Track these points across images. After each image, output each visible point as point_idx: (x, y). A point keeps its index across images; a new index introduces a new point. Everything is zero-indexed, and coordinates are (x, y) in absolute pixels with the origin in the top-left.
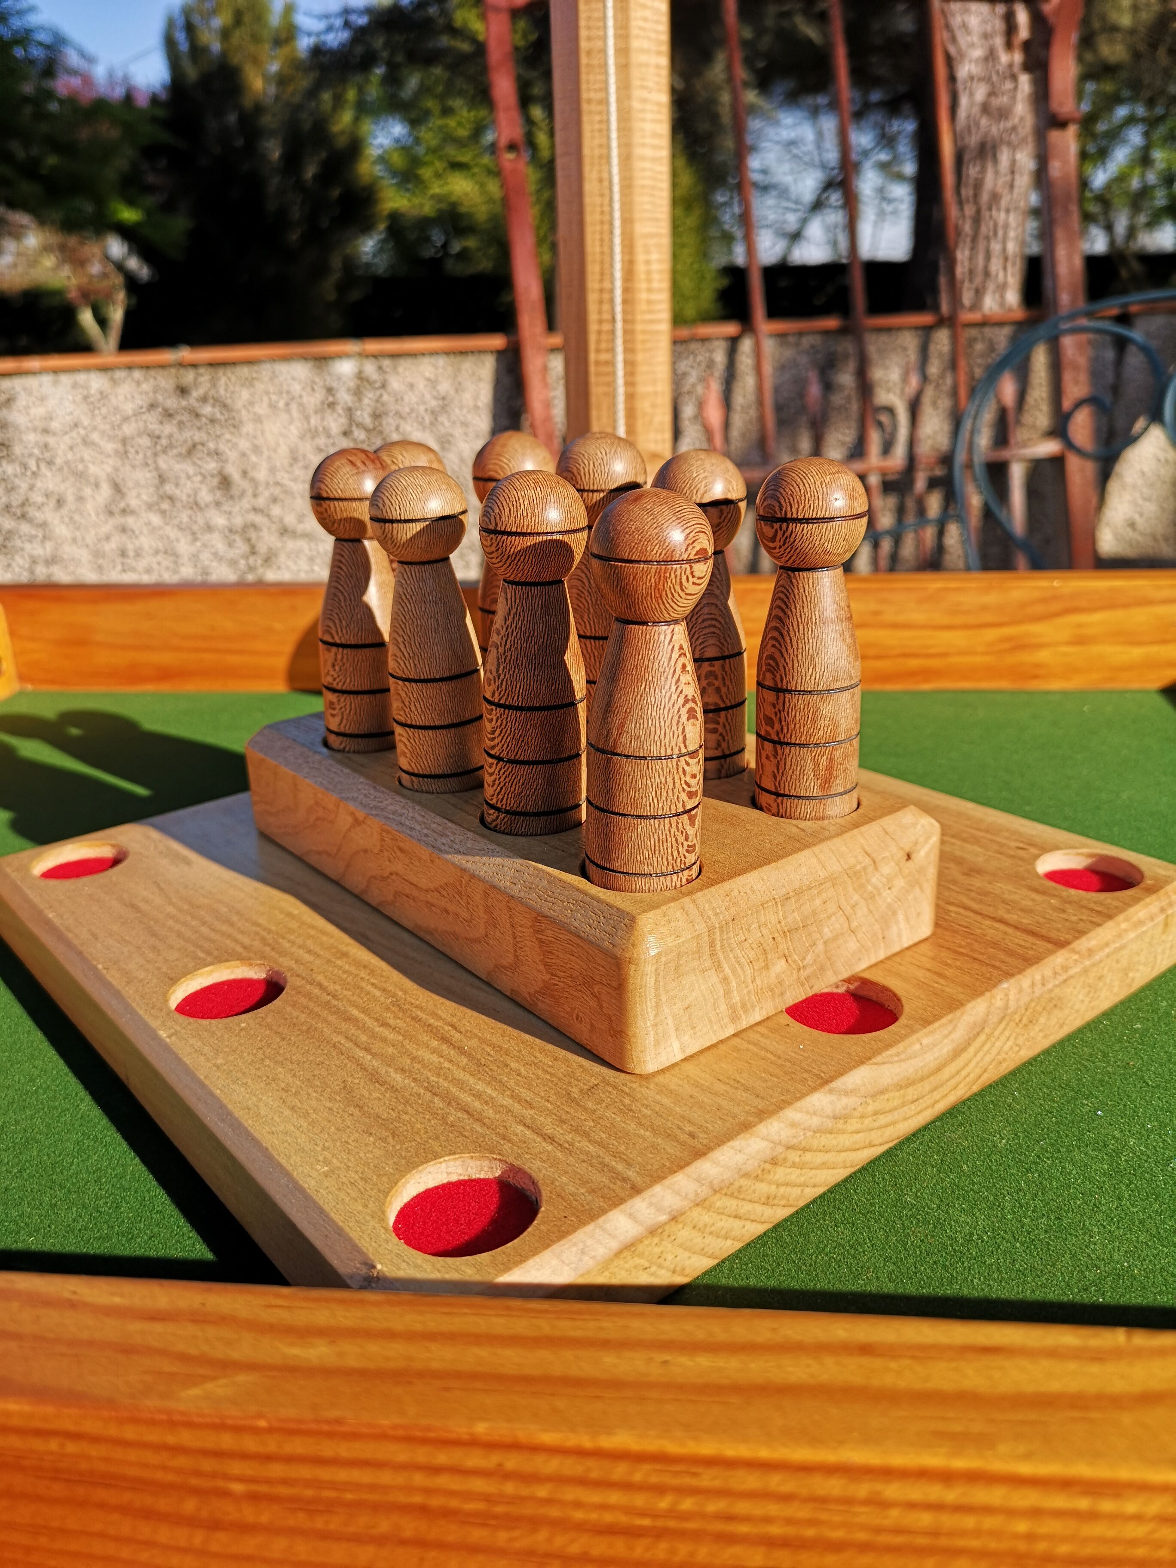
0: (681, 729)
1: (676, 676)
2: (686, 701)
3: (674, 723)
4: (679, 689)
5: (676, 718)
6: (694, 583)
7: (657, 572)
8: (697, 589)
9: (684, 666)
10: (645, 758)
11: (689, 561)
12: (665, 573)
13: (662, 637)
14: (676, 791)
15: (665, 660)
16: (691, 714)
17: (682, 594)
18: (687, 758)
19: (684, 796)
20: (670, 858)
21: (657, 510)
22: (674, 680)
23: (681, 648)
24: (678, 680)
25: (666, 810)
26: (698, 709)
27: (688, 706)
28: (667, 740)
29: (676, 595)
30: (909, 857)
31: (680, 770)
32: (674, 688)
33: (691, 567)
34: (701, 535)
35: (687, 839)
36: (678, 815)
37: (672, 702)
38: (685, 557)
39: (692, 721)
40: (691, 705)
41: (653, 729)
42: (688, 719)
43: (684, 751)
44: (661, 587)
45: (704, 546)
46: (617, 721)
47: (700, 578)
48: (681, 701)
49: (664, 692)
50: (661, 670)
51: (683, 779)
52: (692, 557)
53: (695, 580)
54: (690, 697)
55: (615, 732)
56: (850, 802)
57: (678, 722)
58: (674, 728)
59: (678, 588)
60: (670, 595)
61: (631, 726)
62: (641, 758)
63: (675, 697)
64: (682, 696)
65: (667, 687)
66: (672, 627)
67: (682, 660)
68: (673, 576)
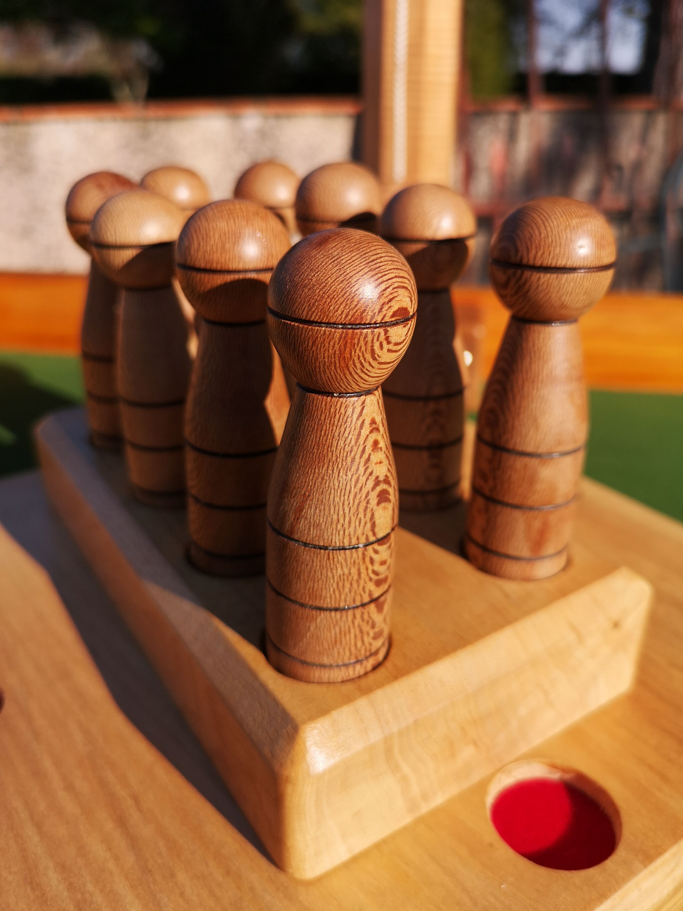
0: (369, 515)
1: (366, 456)
2: (377, 483)
3: (361, 510)
4: (369, 471)
5: (363, 504)
6: (389, 351)
7: (343, 338)
8: (393, 357)
9: (376, 443)
10: (325, 548)
11: (384, 325)
12: (353, 338)
13: (350, 410)
14: (362, 583)
15: (353, 437)
16: (383, 497)
17: (374, 363)
18: (376, 546)
19: (371, 586)
20: (353, 649)
21: (346, 258)
22: (363, 460)
23: (373, 422)
24: (368, 459)
25: (350, 602)
26: (391, 490)
27: (378, 489)
28: (352, 529)
29: (366, 365)
30: (616, 625)
31: (367, 560)
32: (362, 469)
33: (386, 332)
34: (401, 291)
35: (373, 626)
36: (363, 605)
37: (359, 485)
38: (379, 319)
39: (383, 505)
40: (383, 486)
41: (335, 517)
42: (378, 504)
43: (372, 539)
44: (347, 355)
45: (404, 305)
46: (295, 503)
47: (396, 344)
48: (371, 483)
49: (349, 474)
50: (347, 449)
51: (370, 567)
52: (387, 319)
53: (391, 347)
54: (381, 478)
55: (292, 516)
56: (559, 562)
57: (366, 508)
58: (361, 515)
59: (368, 356)
60: (358, 365)
61: (310, 512)
62: (321, 548)
63: (363, 479)
64: (372, 478)
65: (354, 469)
66: (363, 398)
67: (374, 436)
68: (362, 342)
